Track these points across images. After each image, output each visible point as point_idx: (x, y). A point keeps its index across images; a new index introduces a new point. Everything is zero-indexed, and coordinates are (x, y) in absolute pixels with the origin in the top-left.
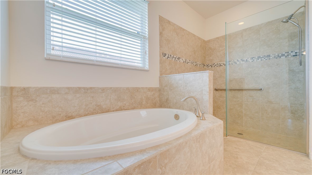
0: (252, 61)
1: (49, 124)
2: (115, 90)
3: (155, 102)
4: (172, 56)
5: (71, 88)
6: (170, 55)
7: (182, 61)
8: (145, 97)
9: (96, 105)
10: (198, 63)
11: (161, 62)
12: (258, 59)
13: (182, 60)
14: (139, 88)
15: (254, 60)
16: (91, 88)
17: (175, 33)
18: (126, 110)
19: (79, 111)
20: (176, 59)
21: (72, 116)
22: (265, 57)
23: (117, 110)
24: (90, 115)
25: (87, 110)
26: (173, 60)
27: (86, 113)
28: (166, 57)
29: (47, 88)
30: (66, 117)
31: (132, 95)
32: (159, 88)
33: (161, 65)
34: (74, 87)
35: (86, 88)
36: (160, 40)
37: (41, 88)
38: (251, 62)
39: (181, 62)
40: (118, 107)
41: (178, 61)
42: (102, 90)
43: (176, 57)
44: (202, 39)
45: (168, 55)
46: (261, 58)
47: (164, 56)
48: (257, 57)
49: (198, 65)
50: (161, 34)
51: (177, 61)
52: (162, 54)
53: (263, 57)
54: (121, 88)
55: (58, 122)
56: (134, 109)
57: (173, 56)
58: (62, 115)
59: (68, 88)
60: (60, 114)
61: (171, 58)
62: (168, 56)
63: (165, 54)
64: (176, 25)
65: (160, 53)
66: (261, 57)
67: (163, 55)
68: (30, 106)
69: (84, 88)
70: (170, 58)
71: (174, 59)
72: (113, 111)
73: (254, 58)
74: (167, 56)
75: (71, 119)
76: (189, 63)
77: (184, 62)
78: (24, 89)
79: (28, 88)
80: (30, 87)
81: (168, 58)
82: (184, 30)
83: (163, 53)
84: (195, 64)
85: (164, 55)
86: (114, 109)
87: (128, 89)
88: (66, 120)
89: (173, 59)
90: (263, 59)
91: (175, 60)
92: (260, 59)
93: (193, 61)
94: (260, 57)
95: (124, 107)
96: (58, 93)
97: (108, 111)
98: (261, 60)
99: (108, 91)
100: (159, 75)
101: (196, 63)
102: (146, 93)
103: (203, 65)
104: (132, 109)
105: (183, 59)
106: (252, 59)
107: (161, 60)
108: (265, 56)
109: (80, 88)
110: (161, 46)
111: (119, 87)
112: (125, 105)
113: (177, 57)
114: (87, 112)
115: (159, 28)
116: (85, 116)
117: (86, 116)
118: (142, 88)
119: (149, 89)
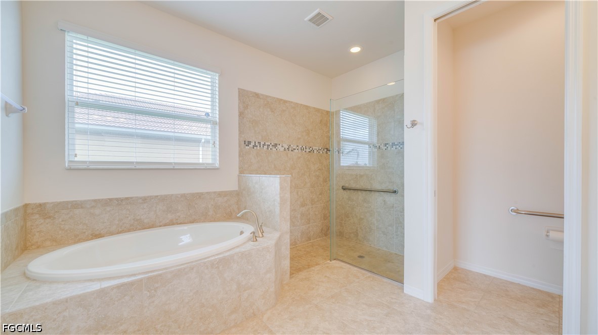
0: (386, 149)
1: (69, 244)
2: (163, 199)
3: (231, 211)
4: (262, 143)
5: (99, 200)
6: (258, 143)
7: (282, 149)
8: (212, 205)
9: (134, 220)
10: (314, 148)
11: (241, 155)
12: (393, 147)
13: (282, 147)
14: (202, 194)
15: (387, 147)
16: (127, 199)
17: (269, 110)
18: (180, 224)
19: (110, 228)
20: (271, 147)
21: (100, 234)
22: (399, 145)
23: (165, 225)
24: (126, 232)
25: (121, 226)
26: (265, 149)
27: (120, 230)
28: (251, 146)
29: (67, 203)
30: (92, 235)
31: (190, 204)
32: (237, 191)
33: (241, 159)
34: (102, 199)
35: (120, 198)
36: (239, 123)
37: (60, 203)
38: (384, 149)
39: (279, 150)
40: (168, 221)
41: (274, 149)
42: (143, 200)
43: (269, 144)
44: (325, 110)
45: (255, 142)
46: (396, 145)
47: (247, 145)
48: (391, 144)
49: (315, 151)
50: (241, 114)
51: (271, 149)
52: (243, 142)
53: (398, 145)
54: (172, 195)
55: (82, 242)
56: (193, 223)
57: (265, 143)
58: (87, 234)
59: (95, 201)
60: (85, 233)
61: (260, 147)
62: (255, 144)
63: (249, 143)
64: (270, 97)
65: (239, 142)
66: (396, 143)
67: (245, 144)
68: (47, 224)
69: (117, 199)
70: (258, 146)
71: (266, 147)
72: (160, 226)
73: (387, 144)
74: (253, 144)
75: (99, 238)
76: (296, 151)
77: (286, 149)
78: (40, 205)
79: (45, 204)
80: (47, 203)
81: (255, 148)
82: (285, 102)
83: (245, 141)
84: (308, 150)
85: (247, 143)
86: (161, 224)
87: (183, 196)
88: (92, 239)
89: (263, 147)
90: (398, 147)
91: (268, 149)
92: (394, 147)
93: (304, 147)
94: (394, 143)
95: (177, 220)
96: (82, 208)
97: (152, 226)
98: (396, 148)
99: (153, 200)
100: (237, 173)
101: (311, 149)
102: (214, 200)
103: (326, 150)
104: (191, 223)
105: (283, 145)
106: (386, 146)
107: (240, 151)
108: (399, 143)
109: (111, 200)
110: (241, 132)
111: (169, 195)
112: (179, 217)
113: (272, 144)
114: (121, 228)
115: (239, 106)
116: (118, 233)
117: (120, 233)
118: (207, 193)
119: (219, 194)
